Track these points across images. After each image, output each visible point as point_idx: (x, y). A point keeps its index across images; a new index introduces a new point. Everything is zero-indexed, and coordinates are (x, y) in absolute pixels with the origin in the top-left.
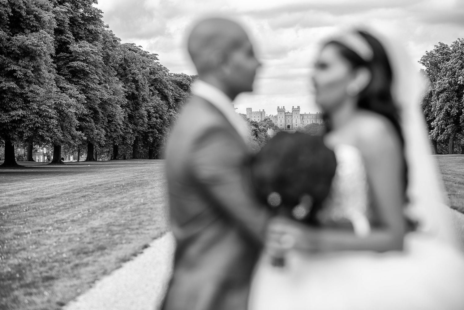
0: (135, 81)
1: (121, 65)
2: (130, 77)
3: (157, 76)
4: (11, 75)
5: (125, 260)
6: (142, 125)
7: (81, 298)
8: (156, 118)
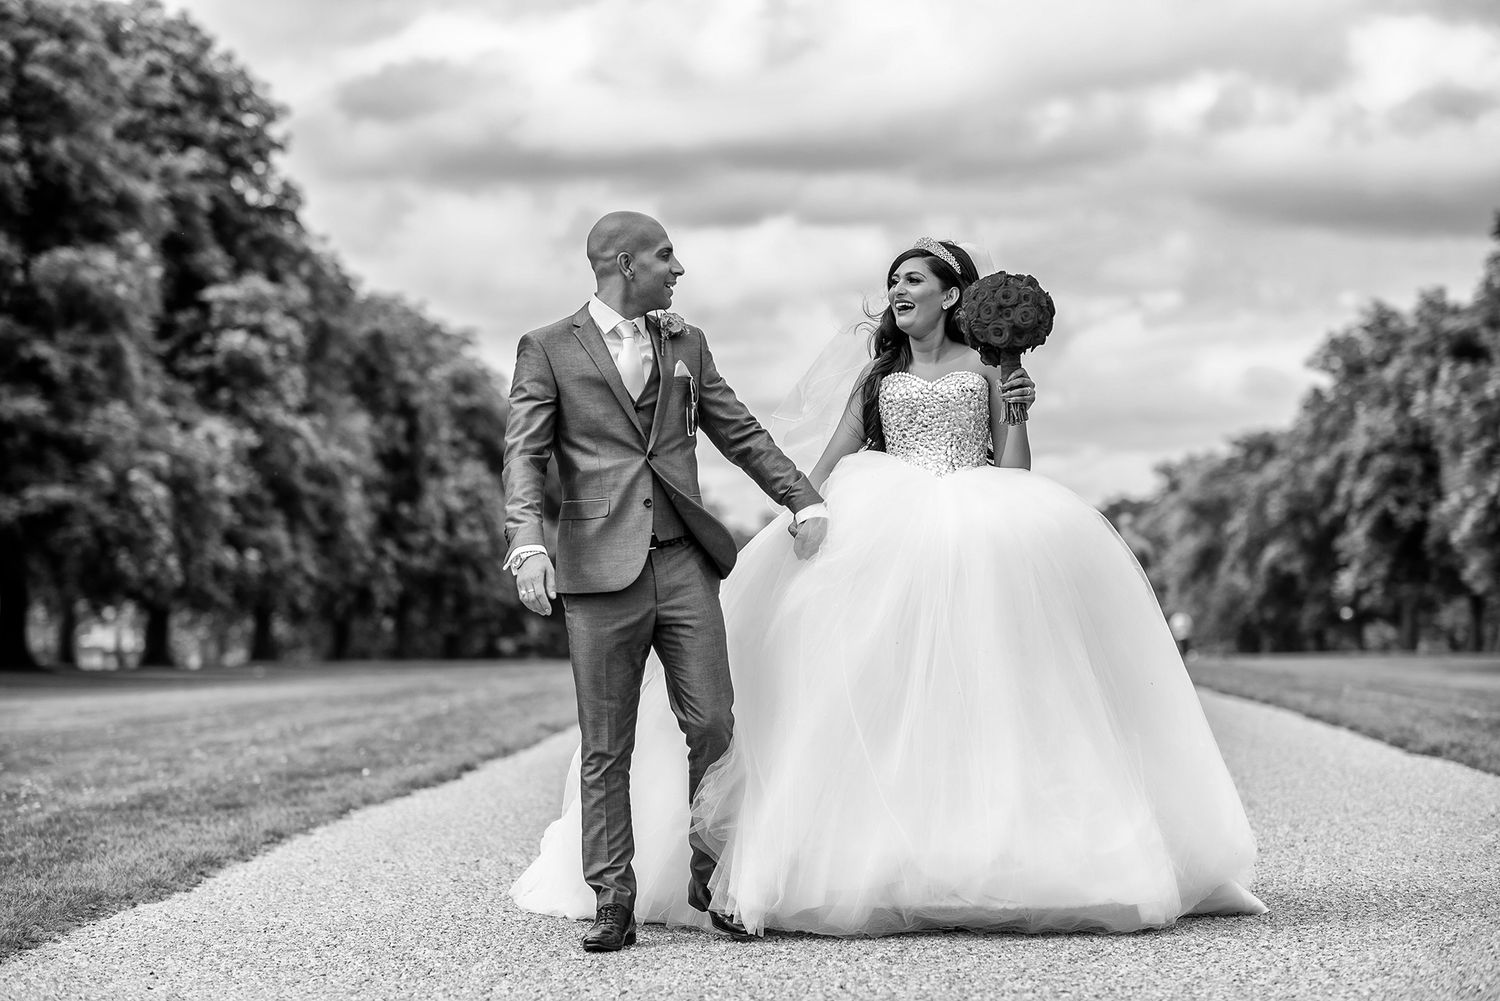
0: (407, 411)
1: (361, 360)
2: (389, 395)
3: (476, 400)
4: (33, 375)
5: (416, 785)
6: (425, 551)
7: (319, 831)
8: (472, 528)
